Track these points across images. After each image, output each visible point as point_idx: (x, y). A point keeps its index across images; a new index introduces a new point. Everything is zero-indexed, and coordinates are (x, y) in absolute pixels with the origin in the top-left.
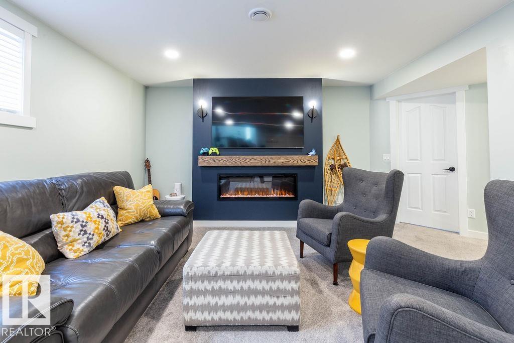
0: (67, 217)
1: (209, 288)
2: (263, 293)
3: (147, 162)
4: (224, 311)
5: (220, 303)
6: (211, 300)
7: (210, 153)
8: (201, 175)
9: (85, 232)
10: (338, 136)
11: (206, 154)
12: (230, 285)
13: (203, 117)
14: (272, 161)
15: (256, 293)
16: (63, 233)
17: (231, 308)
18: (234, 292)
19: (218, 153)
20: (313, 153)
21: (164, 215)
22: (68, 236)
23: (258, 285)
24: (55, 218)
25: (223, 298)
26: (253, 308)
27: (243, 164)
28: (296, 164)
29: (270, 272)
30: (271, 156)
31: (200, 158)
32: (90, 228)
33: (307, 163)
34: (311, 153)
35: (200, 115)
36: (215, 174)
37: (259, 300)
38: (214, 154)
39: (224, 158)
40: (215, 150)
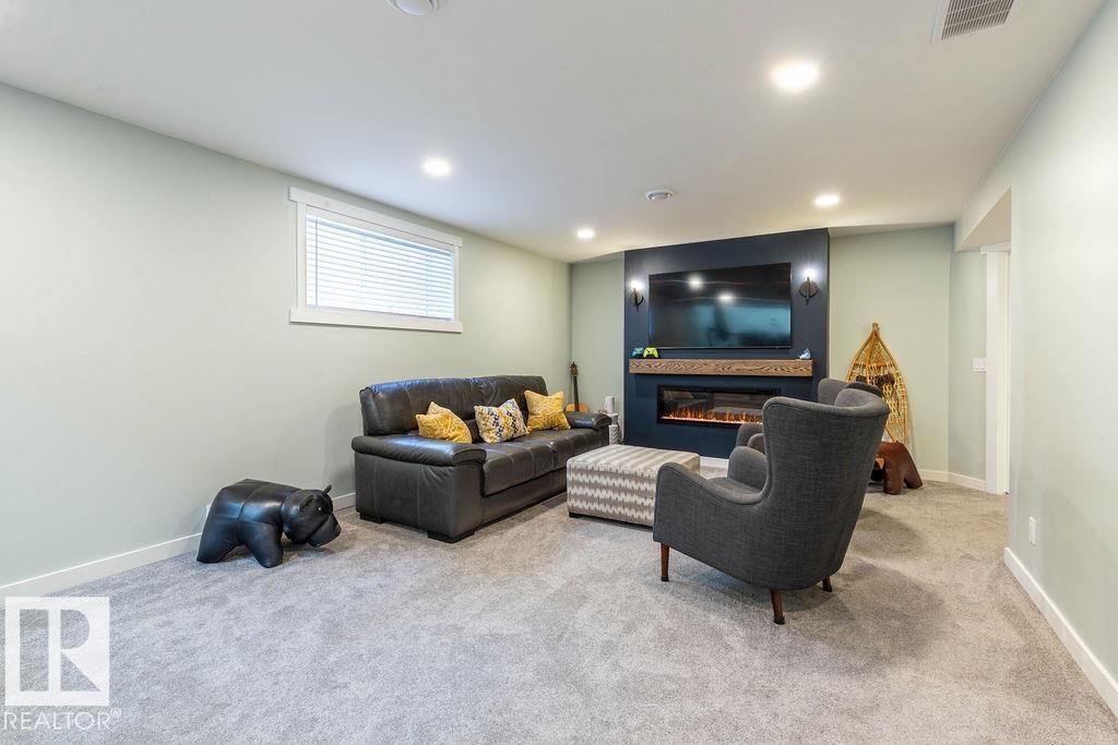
0: (485, 409)
1: (587, 481)
2: (632, 492)
3: (574, 366)
4: (599, 503)
5: (596, 495)
6: (589, 492)
7: (645, 355)
8: (636, 385)
9: (498, 424)
10: (875, 325)
11: (640, 356)
12: (604, 481)
13: (637, 304)
14: (734, 368)
15: (626, 491)
16: (483, 422)
17: (605, 501)
18: (607, 488)
19: (656, 355)
20: (806, 355)
21: (574, 426)
22: (485, 425)
23: (627, 484)
24: (478, 409)
25: (598, 491)
26: (624, 505)
27: (690, 372)
28: (772, 372)
29: (639, 474)
30: (732, 361)
31: (631, 361)
32: (501, 421)
33: (793, 373)
34: (803, 356)
35: (633, 302)
36: (653, 384)
37: (628, 498)
38: (650, 357)
39: (664, 362)
40: (652, 351)
